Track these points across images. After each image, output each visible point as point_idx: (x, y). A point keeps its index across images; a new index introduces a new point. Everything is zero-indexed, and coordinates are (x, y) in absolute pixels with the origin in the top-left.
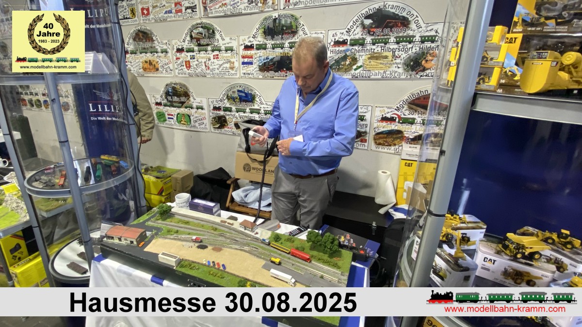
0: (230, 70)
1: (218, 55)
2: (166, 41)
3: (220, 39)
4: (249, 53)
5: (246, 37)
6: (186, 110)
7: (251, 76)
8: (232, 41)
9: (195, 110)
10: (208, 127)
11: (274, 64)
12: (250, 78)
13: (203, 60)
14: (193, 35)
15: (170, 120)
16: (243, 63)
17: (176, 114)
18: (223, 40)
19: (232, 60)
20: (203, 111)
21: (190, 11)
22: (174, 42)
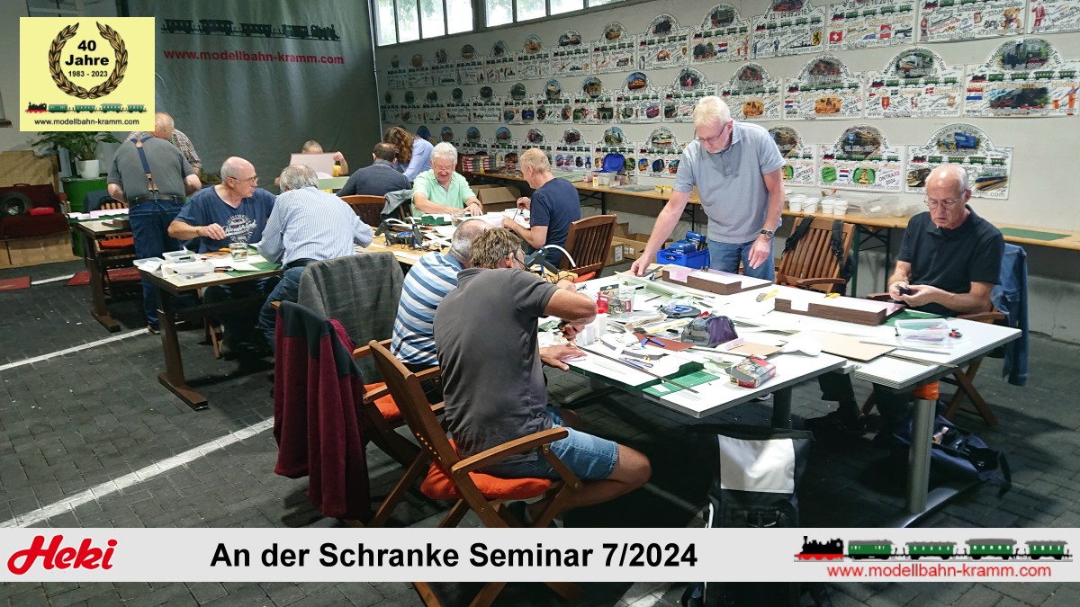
0: (947, 108)
1: (932, 89)
2: (859, 73)
3: (939, 68)
4: (977, 85)
5: (977, 66)
6: (871, 163)
7: (977, 114)
8: (956, 71)
9: (885, 162)
10: (900, 185)
11: (1012, 99)
12: (976, 117)
13: (910, 96)
14: (901, 65)
15: (842, 178)
16: (968, 98)
17: (854, 169)
18: (943, 69)
19: (952, 95)
20: (897, 164)
21: (901, 35)
22: (870, 74)
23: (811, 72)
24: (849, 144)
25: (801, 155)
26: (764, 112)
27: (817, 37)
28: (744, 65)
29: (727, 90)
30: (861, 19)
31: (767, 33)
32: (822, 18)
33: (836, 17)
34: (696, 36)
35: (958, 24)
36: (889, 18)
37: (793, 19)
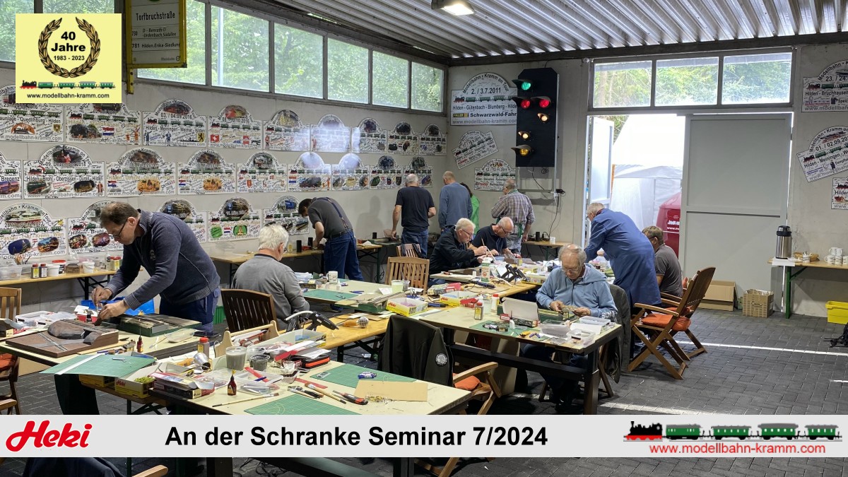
0: (281, 187)
1: (273, 176)
2: (232, 164)
4: (293, 175)
5: (292, 165)
6: (244, 221)
7: (294, 190)
8: (283, 167)
9: (252, 220)
11: (308, 183)
13: (262, 180)
14: (256, 161)
15: (226, 234)
17: (233, 227)
18: (277, 166)
19: (283, 180)
20: (258, 220)
21: (255, 143)
22: (238, 165)
23: (199, 161)
24: (229, 210)
25: (195, 220)
26: (161, 189)
27: (201, 137)
28: (134, 149)
29: (116, 169)
30: (231, 130)
31: (159, 126)
32: (204, 124)
33: (214, 125)
34: (73, 116)
35: (284, 142)
36: (248, 133)
37: (182, 120)
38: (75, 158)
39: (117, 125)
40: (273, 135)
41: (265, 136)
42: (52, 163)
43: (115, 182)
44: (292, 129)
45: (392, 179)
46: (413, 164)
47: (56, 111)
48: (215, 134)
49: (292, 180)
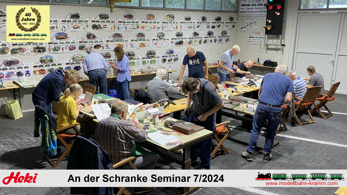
0: (168, 45)
1: (165, 41)
2: (149, 37)
4: (173, 40)
5: (172, 36)
7: (173, 46)
8: (169, 37)
9: (157, 58)
11: (178, 43)
14: (158, 36)
15: (148, 63)
17: (150, 61)
18: (166, 37)
19: (168, 42)
21: (158, 29)
22: (152, 37)
23: (137, 36)
25: (136, 58)
26: (124, 47)
27: (138, 27)
28: (114, 33)
29: (108, 40)
30: (149, 24)
31: (122, 24)
32: (139, 22)
33: (142, 22)
34: (93, 21)
35: (169, 27)
36: (155, 24)
37: (131, 21)
38: (94, 37)
39: (108, 24)
40: (165, 25)
41: (162, 25)
42: (86, 39)
43: (108, 45)
44: (172, 22)
45: (212, 40)
46: (222, 33)
47: (87, 20)
48: (143, 26)
49: (172, 42)
